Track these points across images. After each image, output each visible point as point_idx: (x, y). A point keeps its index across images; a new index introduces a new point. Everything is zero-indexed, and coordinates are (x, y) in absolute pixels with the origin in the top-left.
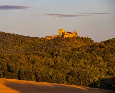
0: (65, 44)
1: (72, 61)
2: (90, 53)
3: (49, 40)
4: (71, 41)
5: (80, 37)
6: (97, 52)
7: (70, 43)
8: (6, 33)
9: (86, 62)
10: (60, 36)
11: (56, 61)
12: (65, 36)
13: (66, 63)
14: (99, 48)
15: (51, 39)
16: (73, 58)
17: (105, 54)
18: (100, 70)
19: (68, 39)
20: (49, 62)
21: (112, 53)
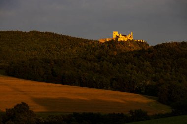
0: (119, 47)
1: (119, 66)
2: (138, 58)
3: (103, 43)
4: (125, 44)
5: (135, 41)
7: (124, 46)
8: (59, 35)
10: (115, 39)
11: (103, 66)
12: (119, 40)
15: (104, 43)
17: (153, 59)
18: (147, 76)
19: (122, 42)
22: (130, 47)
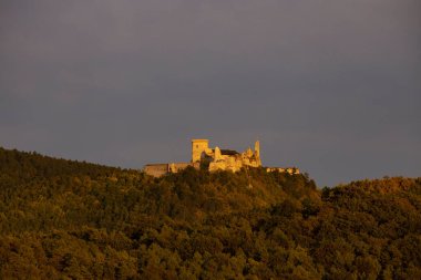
0: (211, 194)
1: (202, 262)
2: (269, 233)
3: (157, 180)
4: (233, 184)
5: (268, 170)
6: (293, 231)
7: (230, 190)
9: (251, 266)
10: (197, 166)
11: (146, 263)
12: (212, 167)
13: (177, 270)
14: (300, 218)
15: (162, 178)
16: (207, 253)
17: (321, 238)
19: (223, 176)
20: (120, 265)
21: (345, 235)
22: (251, 194)
